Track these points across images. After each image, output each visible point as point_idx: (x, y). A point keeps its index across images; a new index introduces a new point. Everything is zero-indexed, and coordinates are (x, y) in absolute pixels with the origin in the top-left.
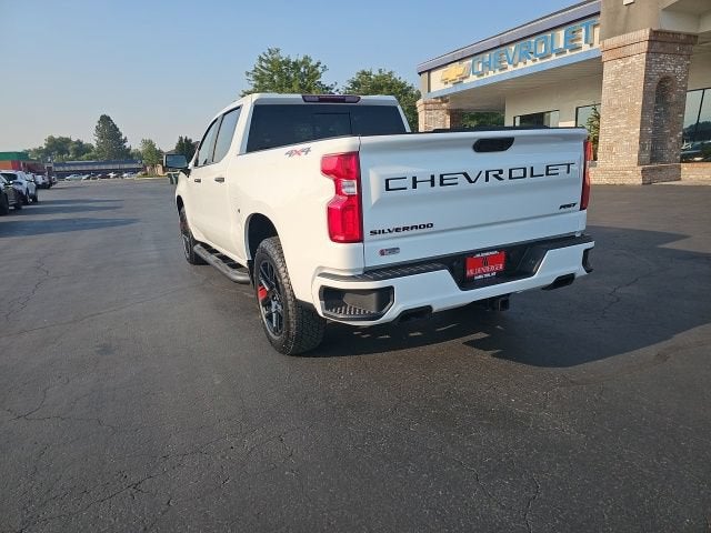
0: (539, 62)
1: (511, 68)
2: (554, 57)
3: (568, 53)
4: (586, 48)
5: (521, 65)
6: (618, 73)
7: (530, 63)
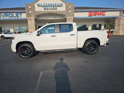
0: (10, 18)
1: (2, 18)
2: (13, 17)
3: (16, 17)
4: (20, 17)
5: (5, 17)
6: (30, 23)
7: (7, 17)
